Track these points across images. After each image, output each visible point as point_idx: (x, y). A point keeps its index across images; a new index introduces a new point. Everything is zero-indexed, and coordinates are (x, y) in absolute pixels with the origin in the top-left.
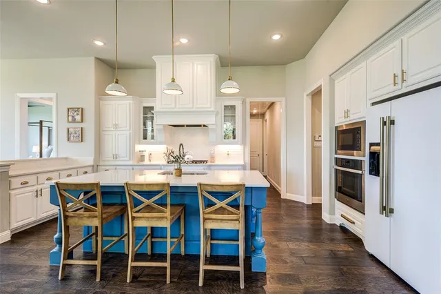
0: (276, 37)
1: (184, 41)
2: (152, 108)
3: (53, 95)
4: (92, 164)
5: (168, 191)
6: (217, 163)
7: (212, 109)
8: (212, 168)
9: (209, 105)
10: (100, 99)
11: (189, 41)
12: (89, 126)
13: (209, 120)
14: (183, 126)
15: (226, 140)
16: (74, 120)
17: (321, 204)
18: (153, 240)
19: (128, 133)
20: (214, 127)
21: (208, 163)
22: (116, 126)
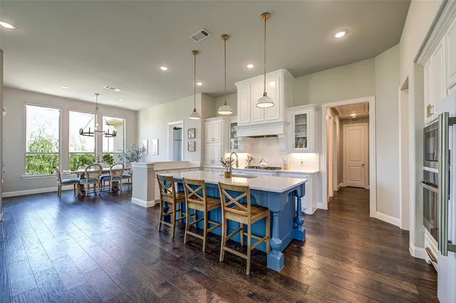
0: (340, 35)
1: (250, 66)
2: (236, 124)
3: (182, 122)
4: (199, 166)
5: (203, 186)
6: (291, 170)
7: (281, 120)
8: (281, 174)
9: (277, 117)
10: (205, 121)
11: (255, 66)
12: (198, 140)
13: (278, 130)
14: (263, 136)
15: (298, 149)
16: (191, 138)
17: (409, 231)
18: (209, 222)
19: (219, 144)
20: (283, 136)
21: (282, 170)
22: (213, 140)
